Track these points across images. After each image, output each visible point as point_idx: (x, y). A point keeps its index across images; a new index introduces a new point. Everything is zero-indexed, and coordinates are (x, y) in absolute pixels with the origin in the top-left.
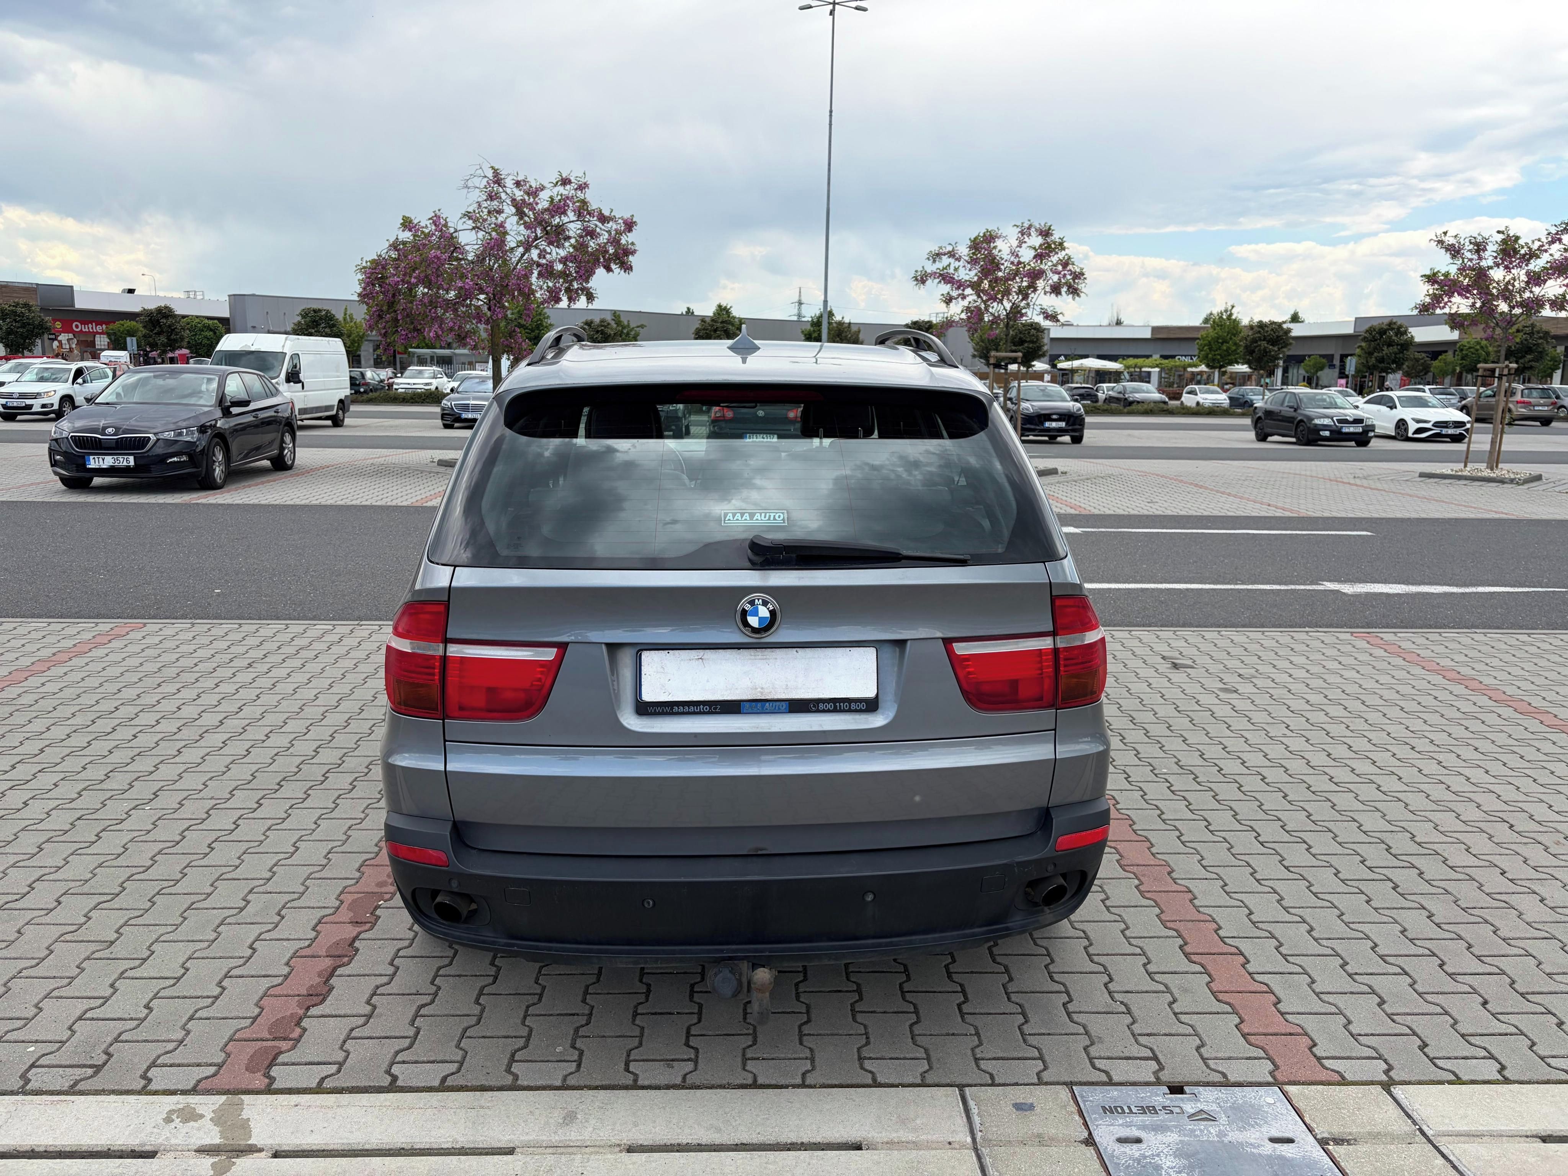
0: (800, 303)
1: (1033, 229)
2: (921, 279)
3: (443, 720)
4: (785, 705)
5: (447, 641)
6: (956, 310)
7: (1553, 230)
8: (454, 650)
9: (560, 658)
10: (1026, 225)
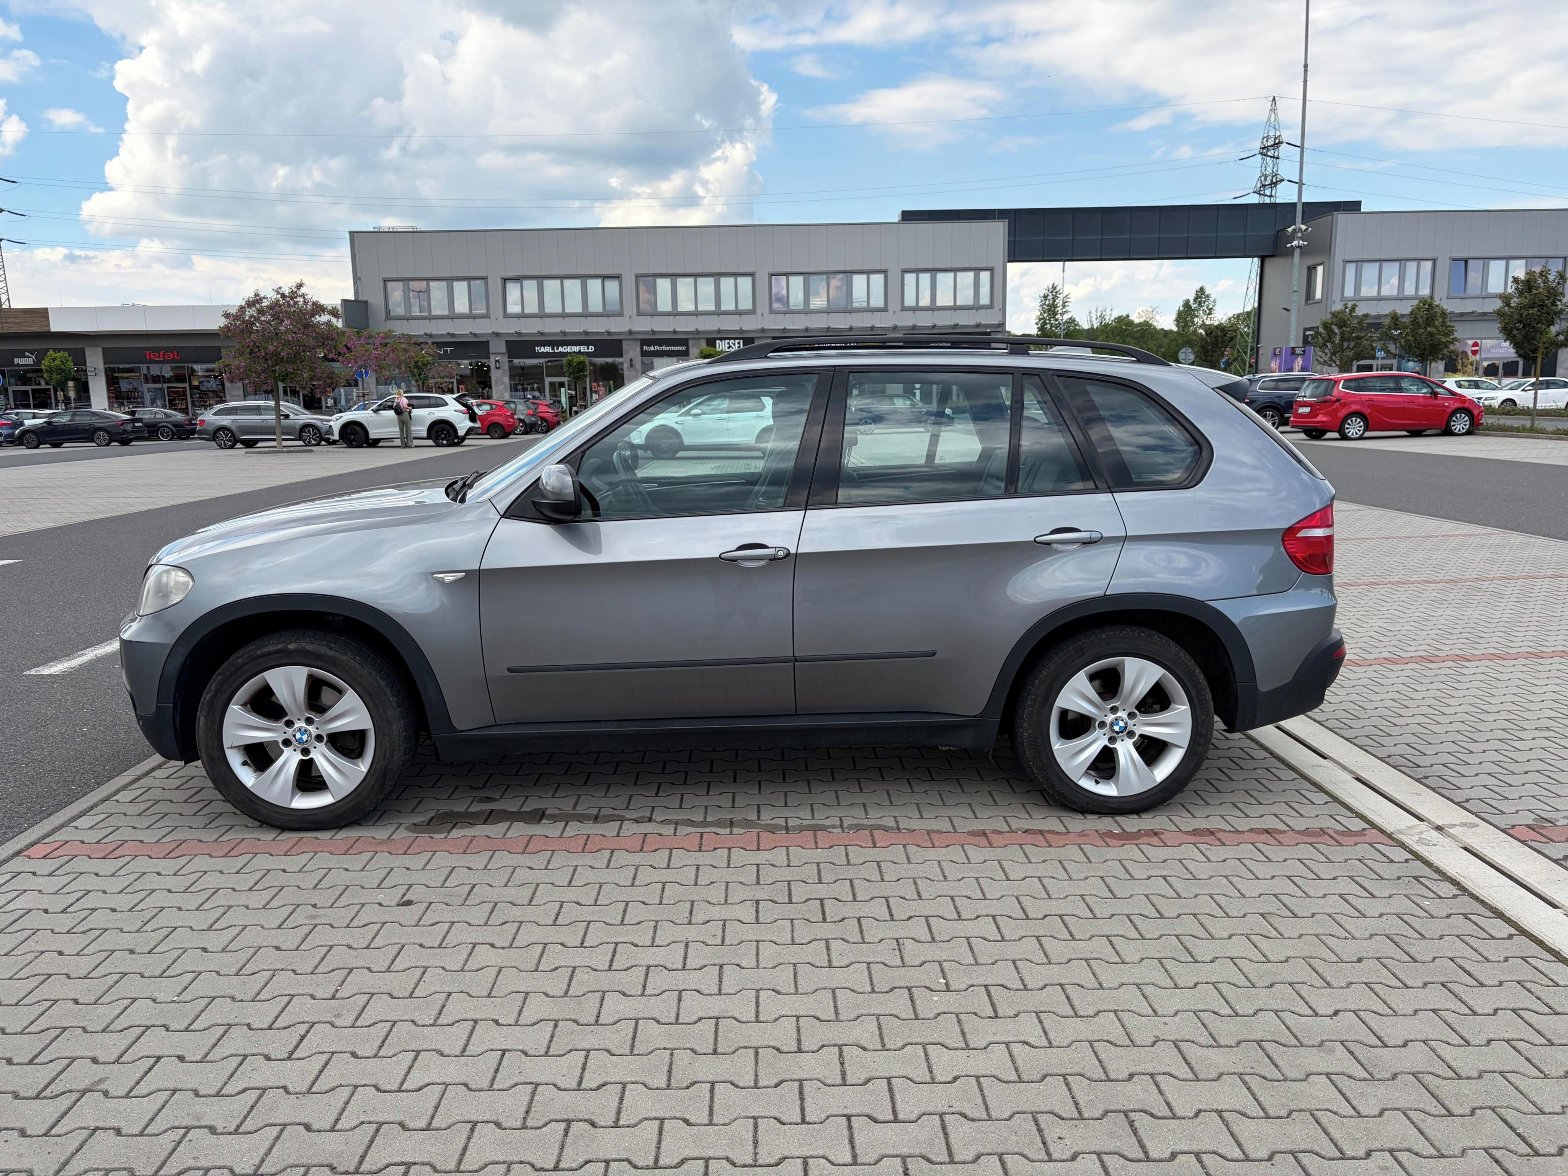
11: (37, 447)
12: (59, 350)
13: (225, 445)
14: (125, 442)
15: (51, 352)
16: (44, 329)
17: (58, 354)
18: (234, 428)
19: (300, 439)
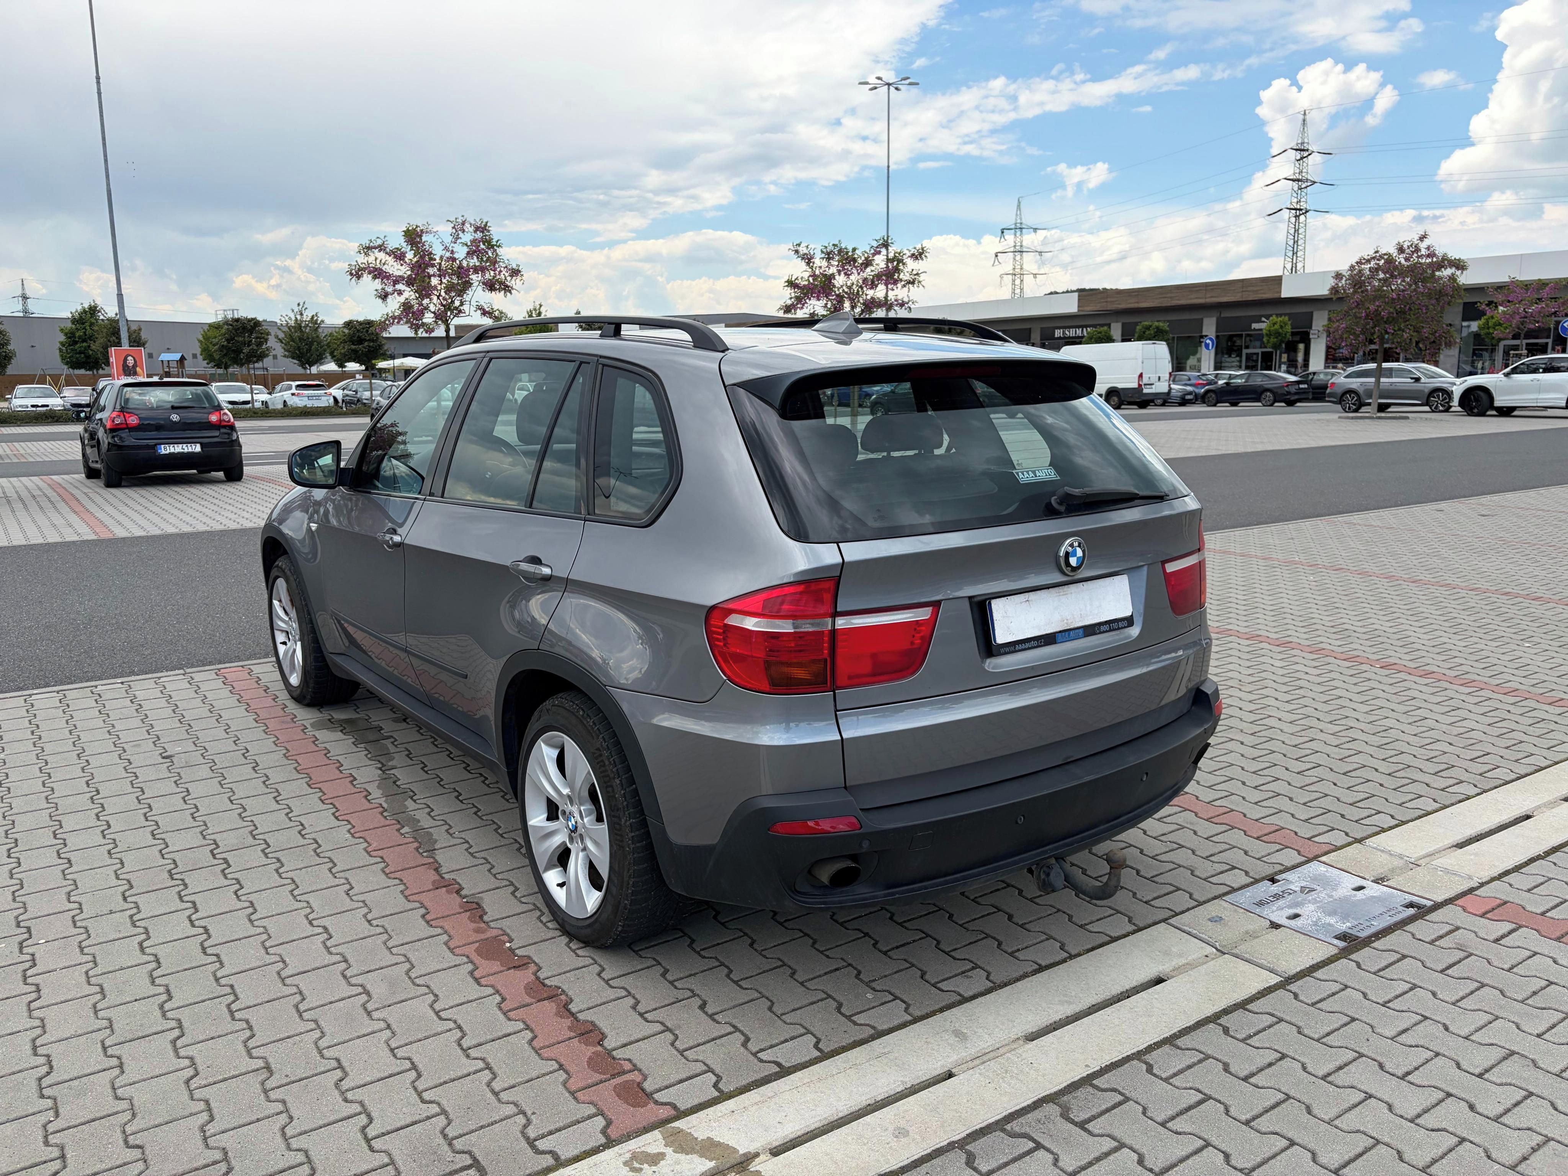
0: (25, 298)
1: (467, 225)
2: (357, 273)
3: (834, 691)
4: (1081, 631)
5: (836, 614)
6: (394, 305)
7: (875, 244)
8: (841, 623)
9: (935, 614)
10: (460, 220)
11: (1215, 405)
12: (1281, 315)
13: (1349, 408)
14: (1290, 403)
15: (1274, 317)
16: (1276, 296)
17: (1280, 319)
18: (1361, 391)
19: (1427, 404)
